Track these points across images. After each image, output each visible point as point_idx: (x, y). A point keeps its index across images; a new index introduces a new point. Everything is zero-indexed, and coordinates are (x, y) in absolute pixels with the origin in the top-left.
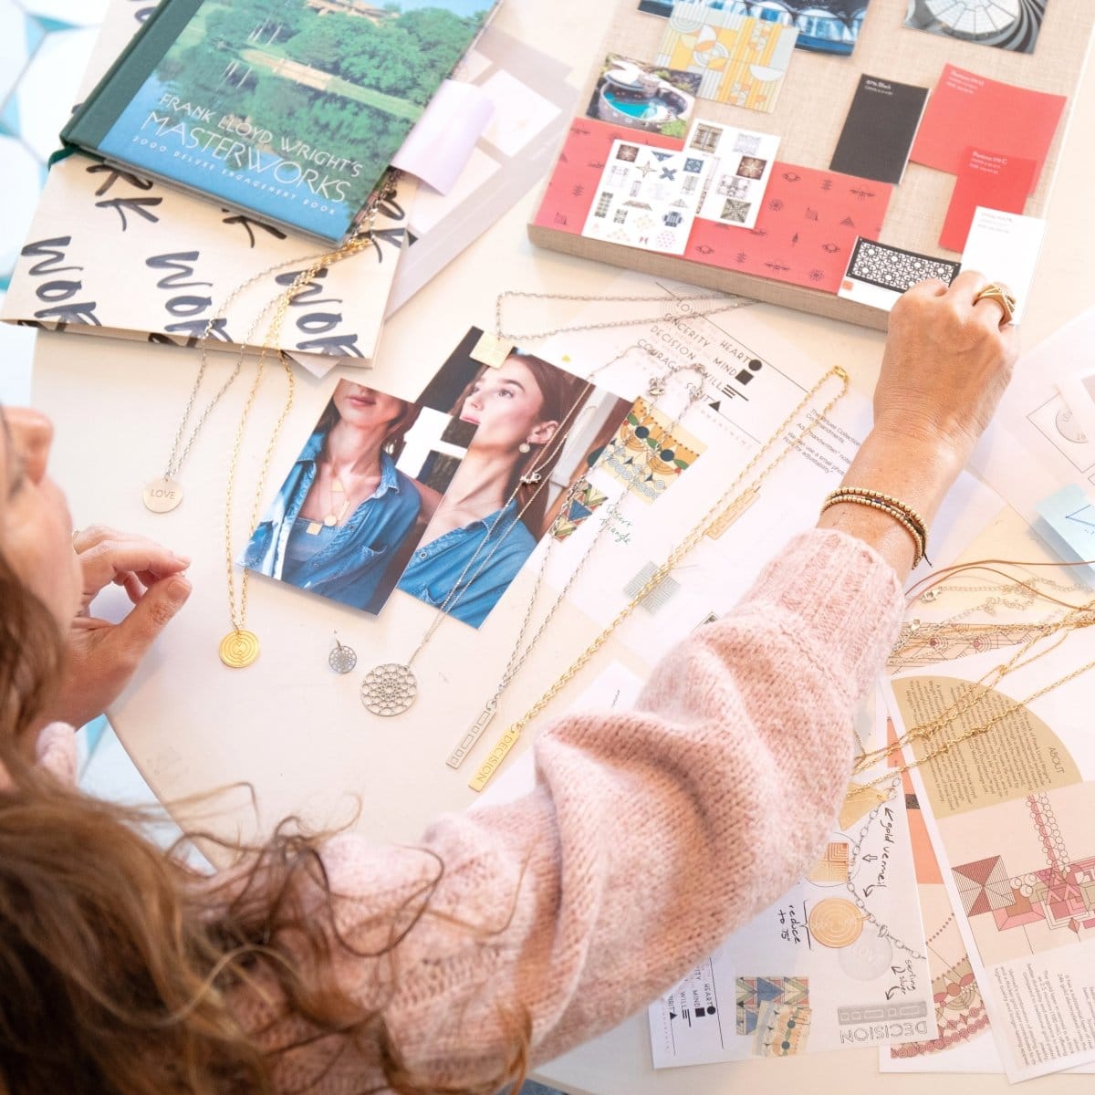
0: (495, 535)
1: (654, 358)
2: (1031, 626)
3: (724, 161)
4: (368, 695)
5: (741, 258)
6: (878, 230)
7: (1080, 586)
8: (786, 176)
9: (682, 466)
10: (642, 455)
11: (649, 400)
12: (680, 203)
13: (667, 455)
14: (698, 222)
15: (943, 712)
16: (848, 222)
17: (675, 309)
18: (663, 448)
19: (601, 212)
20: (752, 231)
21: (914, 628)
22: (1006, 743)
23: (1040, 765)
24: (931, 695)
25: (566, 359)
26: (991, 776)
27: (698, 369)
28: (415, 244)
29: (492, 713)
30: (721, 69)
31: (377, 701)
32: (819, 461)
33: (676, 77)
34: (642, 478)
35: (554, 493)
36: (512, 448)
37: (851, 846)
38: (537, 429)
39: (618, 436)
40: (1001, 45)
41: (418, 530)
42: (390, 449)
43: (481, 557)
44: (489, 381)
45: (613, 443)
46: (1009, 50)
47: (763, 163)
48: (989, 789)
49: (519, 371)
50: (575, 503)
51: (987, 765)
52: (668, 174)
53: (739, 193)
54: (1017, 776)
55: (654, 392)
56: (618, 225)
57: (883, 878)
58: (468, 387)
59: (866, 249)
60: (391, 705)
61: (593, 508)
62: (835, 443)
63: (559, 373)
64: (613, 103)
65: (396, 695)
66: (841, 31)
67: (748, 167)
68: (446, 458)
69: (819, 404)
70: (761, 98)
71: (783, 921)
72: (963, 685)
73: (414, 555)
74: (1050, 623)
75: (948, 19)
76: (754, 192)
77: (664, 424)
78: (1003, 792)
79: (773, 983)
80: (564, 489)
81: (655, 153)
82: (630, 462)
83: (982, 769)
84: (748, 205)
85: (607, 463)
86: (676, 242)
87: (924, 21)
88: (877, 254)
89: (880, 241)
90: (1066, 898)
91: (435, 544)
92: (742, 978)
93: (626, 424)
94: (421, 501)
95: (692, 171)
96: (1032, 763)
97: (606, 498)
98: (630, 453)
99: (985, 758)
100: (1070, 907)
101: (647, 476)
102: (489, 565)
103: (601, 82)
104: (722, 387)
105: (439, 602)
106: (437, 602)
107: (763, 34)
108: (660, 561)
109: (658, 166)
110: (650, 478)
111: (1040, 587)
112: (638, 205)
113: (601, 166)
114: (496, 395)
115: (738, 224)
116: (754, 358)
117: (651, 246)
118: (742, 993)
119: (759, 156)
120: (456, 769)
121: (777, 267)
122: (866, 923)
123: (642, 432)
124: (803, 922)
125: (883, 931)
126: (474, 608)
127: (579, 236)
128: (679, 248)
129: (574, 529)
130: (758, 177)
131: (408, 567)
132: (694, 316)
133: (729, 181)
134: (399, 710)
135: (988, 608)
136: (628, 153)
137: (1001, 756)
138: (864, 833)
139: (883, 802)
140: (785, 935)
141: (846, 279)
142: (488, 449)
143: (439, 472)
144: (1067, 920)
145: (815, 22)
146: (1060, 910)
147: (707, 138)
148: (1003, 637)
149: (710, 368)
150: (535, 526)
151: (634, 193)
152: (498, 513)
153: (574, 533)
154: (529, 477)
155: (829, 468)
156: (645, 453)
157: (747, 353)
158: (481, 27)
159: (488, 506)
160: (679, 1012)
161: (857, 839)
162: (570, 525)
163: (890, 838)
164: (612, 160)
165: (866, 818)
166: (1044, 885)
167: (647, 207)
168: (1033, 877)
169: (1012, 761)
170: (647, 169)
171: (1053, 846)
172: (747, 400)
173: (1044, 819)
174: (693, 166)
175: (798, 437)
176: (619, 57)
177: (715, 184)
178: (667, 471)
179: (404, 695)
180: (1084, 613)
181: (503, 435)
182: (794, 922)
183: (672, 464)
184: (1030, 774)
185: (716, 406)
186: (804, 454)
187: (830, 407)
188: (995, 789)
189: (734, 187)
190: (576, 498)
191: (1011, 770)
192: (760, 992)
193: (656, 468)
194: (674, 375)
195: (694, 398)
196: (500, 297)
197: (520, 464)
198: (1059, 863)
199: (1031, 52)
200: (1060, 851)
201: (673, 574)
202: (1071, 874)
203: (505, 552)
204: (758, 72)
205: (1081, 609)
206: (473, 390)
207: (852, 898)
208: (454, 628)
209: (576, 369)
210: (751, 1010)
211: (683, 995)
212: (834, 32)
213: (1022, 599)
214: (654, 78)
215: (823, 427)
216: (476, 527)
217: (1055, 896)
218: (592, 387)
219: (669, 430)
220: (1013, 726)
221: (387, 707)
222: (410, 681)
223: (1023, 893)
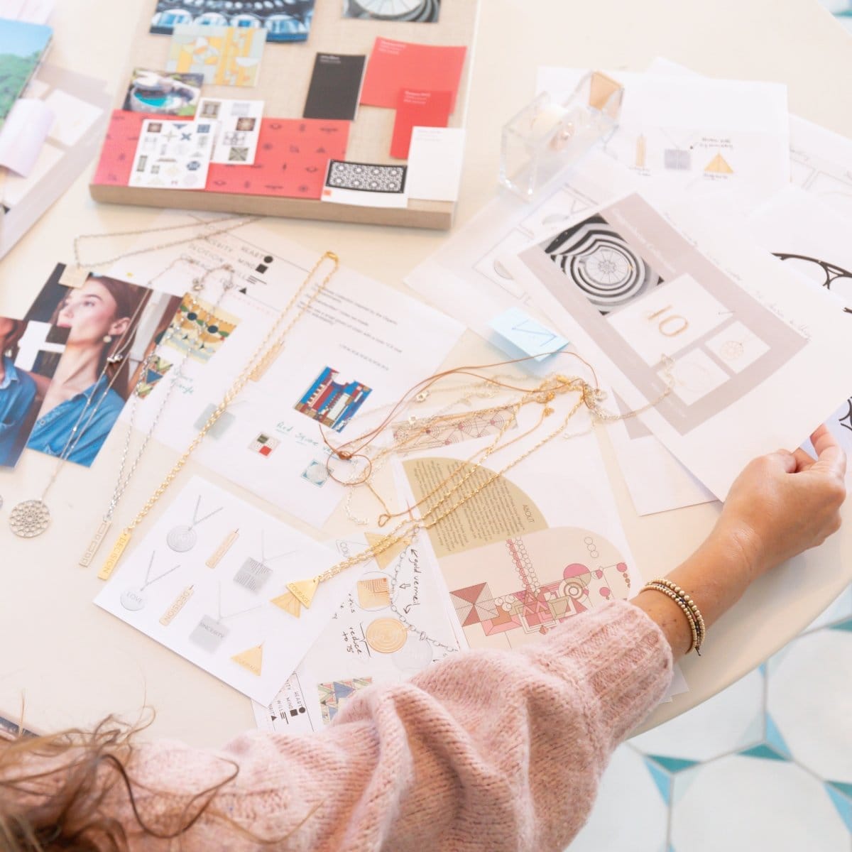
0: (94, 402)
1: (194, 265)
2: (498, 408)
3: (225, 122)
4: (14, 525)
5: (247, 185)
6: (344, 152)
7: (531, 376)
8: (271, 126)
9: (224, 335)
10: (194, 331)
11: (193, 295)
12: (197, 155)
13: (213, 329)
14: (212, 167)
15: (442, 482)
16: (321, 151)
17: (203, 230)
18: (209, 325)
19: (141, 168)
20: (252, 167)
21: (412, 423)
22: (489, 502)
23: (516, 518)
24: (432, 471)
25: (130, 275)
26: (479, 526)
27: (227, 268)
28: (9, 213)
29: (108, 524)
30: (215, 63)
31: (22, 528)
32: (325, 317)
33: (185, 78)
34: (197, 347)
35: (133, 367)
36: (98, 340)
37: (390, 580)
38: (114, 325)
39: (175, 321)
40: (414, 20)
41: (36, 406)
42: (9, 354)
43: (85, 418)
44: (75, 298)
45: (172, 326)
46: (420, 22)
47: (253, 120)
48: (478, 536)
49: (97, 288)
50: (150, 371)
51: (475, 518)
52: (186, 137)
53: (239, 142)
54: (498, 525)
55: (197, 288)
56: (154, 176)
57: (416, 598)
58: (60, 304)
59: (337, 168)
60: (33, 529)
61: (164, 372)
62: (335, 304)
63: (125, 285)
64: (141, 100)
65: (36, 521)
66: (297, 26)
67: (243, 124)
68: (50, 354)
69: (319, 279)
70: (246, 78)
71: (346, 639)
72: (456, 463)
73: (36, 423)
74: (512, 404)
75: (373, 8)
76: (250, 141)
77: (208, 309)
78: (488, 537)
79: (345, 684)
80: (140, 363)
81: (175, 125)
82: (186, 338)
83: (472, 522)
84: (246, 150)
85: (169, 341)
86: (199, 180)
87: (356, 12)
88: (345, 169)
89: (348, 159)
90: (537, 611)
91: (51, 414)
92: (322, 684)
93: (179, 312)
94: (36, 385)
95: (203, 132)
96: (510, 516)
97: (171, 365)
98: (185, 331)
99: (474, 513)
100: (540, 618)
101: (200, 345)
102: (92, 422)
103: (131, 87)
104: (247, 277)
105: (58, 453)
106: (57, 452)
107: (241, 36)
108: (218, 402)
109: (178, 133)
110: (203, 347)
111: (501, 380)
112: (167, 160)
113: (136, 139)
114: (82, 306)
115: (240, 162)
116: (267, 255)
117: (181, 186)
118: (324, 695)
119: (251, 115)
120: (86, 567)
121: (274, 188)
122: (409, 633)
123: (192, 316)
124: (362, 638)
125: (423, 636)
126: (85, 454)
127: (126, 187)
128: (200, 183)
129: (151, 389)
130: (251, 129)
131: (32, 432)
132: (219, 233)
133: (231, 135)
134: (39, 532)
135: (465, 401)
136: (155, 128)
137: (486, 513)
138: (398, 569)
139: (409, 545)
140: (350, 649)
141: (326, 188)
142: (81, 344)
143: (47, 364)
144: (538, 627)
145: (278, 23)
146: (533, 619)
147: (210, 110)
148: (480, 419)
149: (236, 266)
150: (122, 390)
151: (163, 153)
152: (93, 386)
153: (152, 391)
154: (113, 358)
155: (333, 321)
156: (196, 330)
157: (261, 252)
158: (38, 63)
159: (87, 382)
160: (277, 715)
161: (393, 574)
162: (148, 387)
163: (418, 570)
164: (144, 134)
165: (398, 558)
166: (520, 603)
167: (173, 161)
168: (512, 597)
169: (495, 516)
170: (170, 136)
171: (526, 574)
172: (265, 283)
173: (520, 555)
174: (203, 129)
175: (307, 303)
176: (142, 69)
177: (221, 139)
178: (215, 340)
179: (41, 521)
180: (538, 394)
181: (91, 332)
182: (355, 639)
183: (217, 335)
184: (508, 525)
185: (244, 291)
186: (313, 314)
187: (327, 280)
188: (482, 535)
189: (235, 138)
190: (150, 368)
191: (494, 522)
192: (336, 692)
193: (206, 339)
194: (211, 274)
195: (227, 288)
196: (76, 240)
197: (106, 350)
198: (532, 586)
199: (436, 21)
200: (532, 578)
201: (229, 410)
202: (541, 594)
203: (102, 412)
204: (241, 61)
205: (534, 392)
206: (64, 305)
207: (397, 617)
208: (72, 470)
209: (137, 280)
210: (332, 706)
211: (279, 702)
212: (293, 28)
213: (489, 392)
214: (169, 81)
215: (325, 294)
216: (80, 398)
217: (528, 609)
218: (151, 291)
219: (212, 313)
220: (495, 491)
221: (30, 531)
222: (45, 510)
223: (504, 608)
